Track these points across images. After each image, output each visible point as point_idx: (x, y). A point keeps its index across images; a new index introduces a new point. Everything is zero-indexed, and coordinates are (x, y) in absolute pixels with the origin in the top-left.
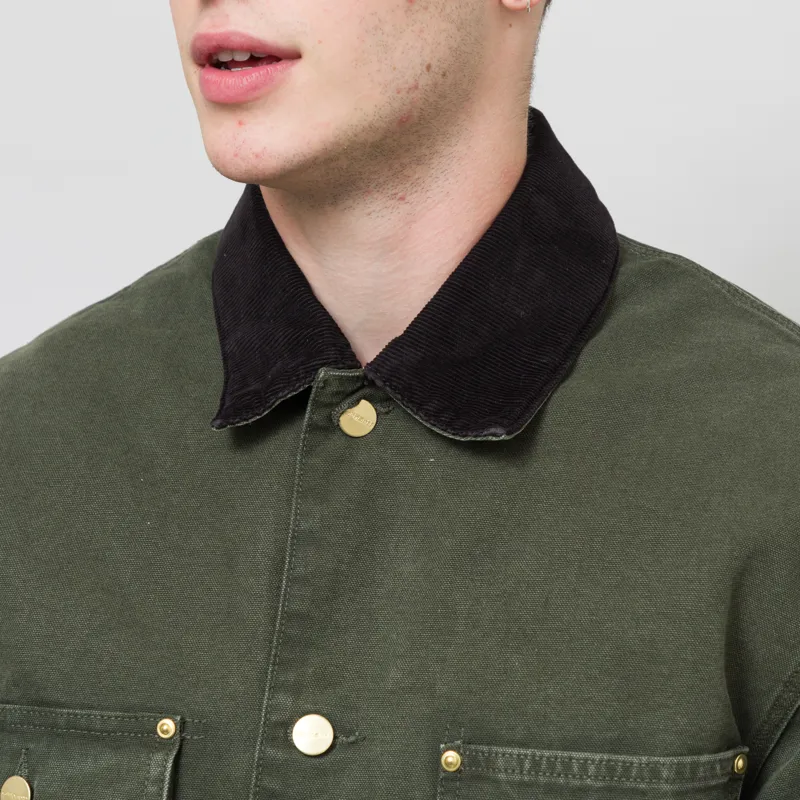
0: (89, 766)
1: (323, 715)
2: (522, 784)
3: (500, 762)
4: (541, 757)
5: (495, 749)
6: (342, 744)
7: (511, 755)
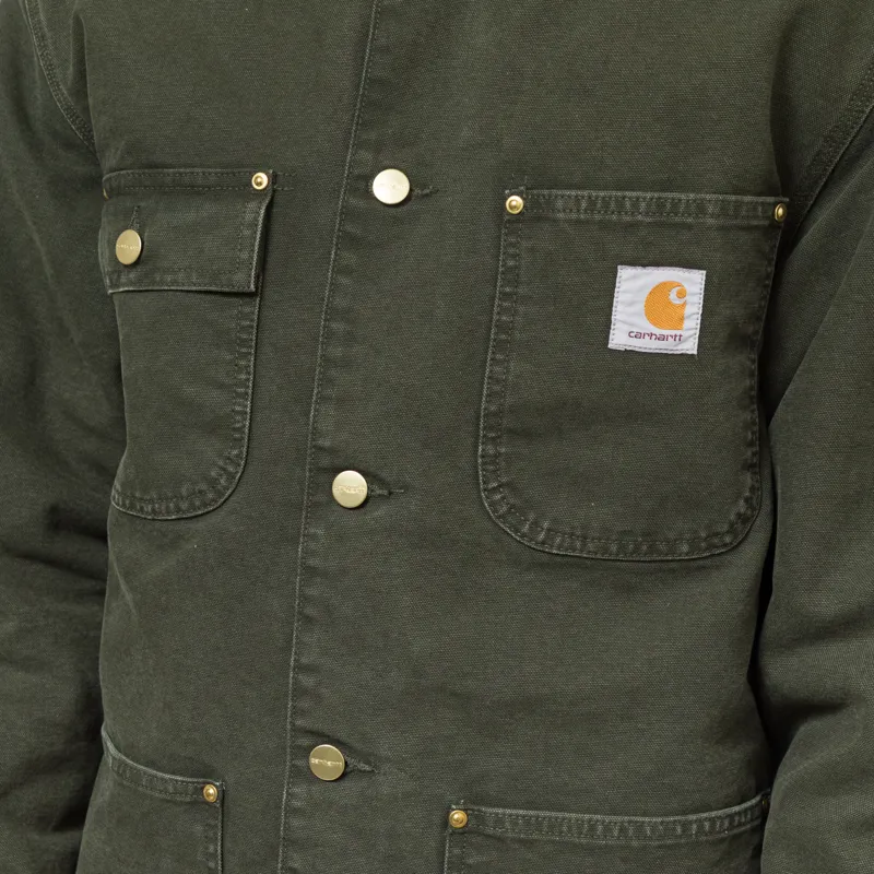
0: (191, 216)
1: (401, 170)
2: (578, 222)
3: (560, 204)
4: (597, 197)
5: (554, 192)
6: (417, 196)
7: (569, 197)
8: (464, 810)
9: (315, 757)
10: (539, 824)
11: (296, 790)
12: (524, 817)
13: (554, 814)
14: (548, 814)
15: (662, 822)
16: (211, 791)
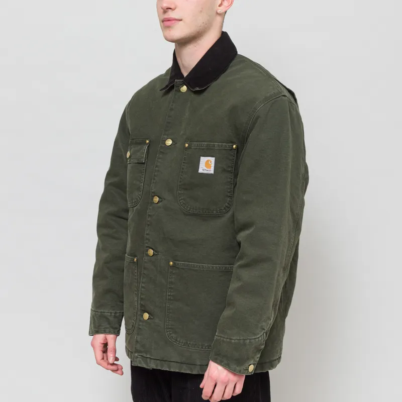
0: (137, 148)
1: (170, 139)
2: (195, 148)
4: (198, 144)
6: (173, 144)
7: (194, 144)
8: (172, 262)
9: (149, 252)
10: (185, 265)
11: (145, 258)
12: (182, 263)
16: (135, 259)
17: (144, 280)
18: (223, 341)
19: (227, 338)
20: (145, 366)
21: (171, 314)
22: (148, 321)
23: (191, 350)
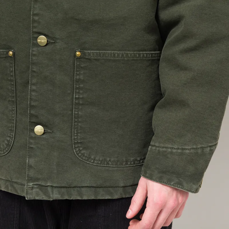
8: (80, 52)
9: (39, 40)
10: (100, 54)
11: (34, 49)
12: (96, 53)
13: (104, 51)
14: (102, 51)
15: (133, 53)
16: (11, 53)
17: (34, 81)
18: (171, 153)
19: (178, 149)
20: (45, 198)
21: (79, 124)
22: (44, 136)
23: (111, 169)
